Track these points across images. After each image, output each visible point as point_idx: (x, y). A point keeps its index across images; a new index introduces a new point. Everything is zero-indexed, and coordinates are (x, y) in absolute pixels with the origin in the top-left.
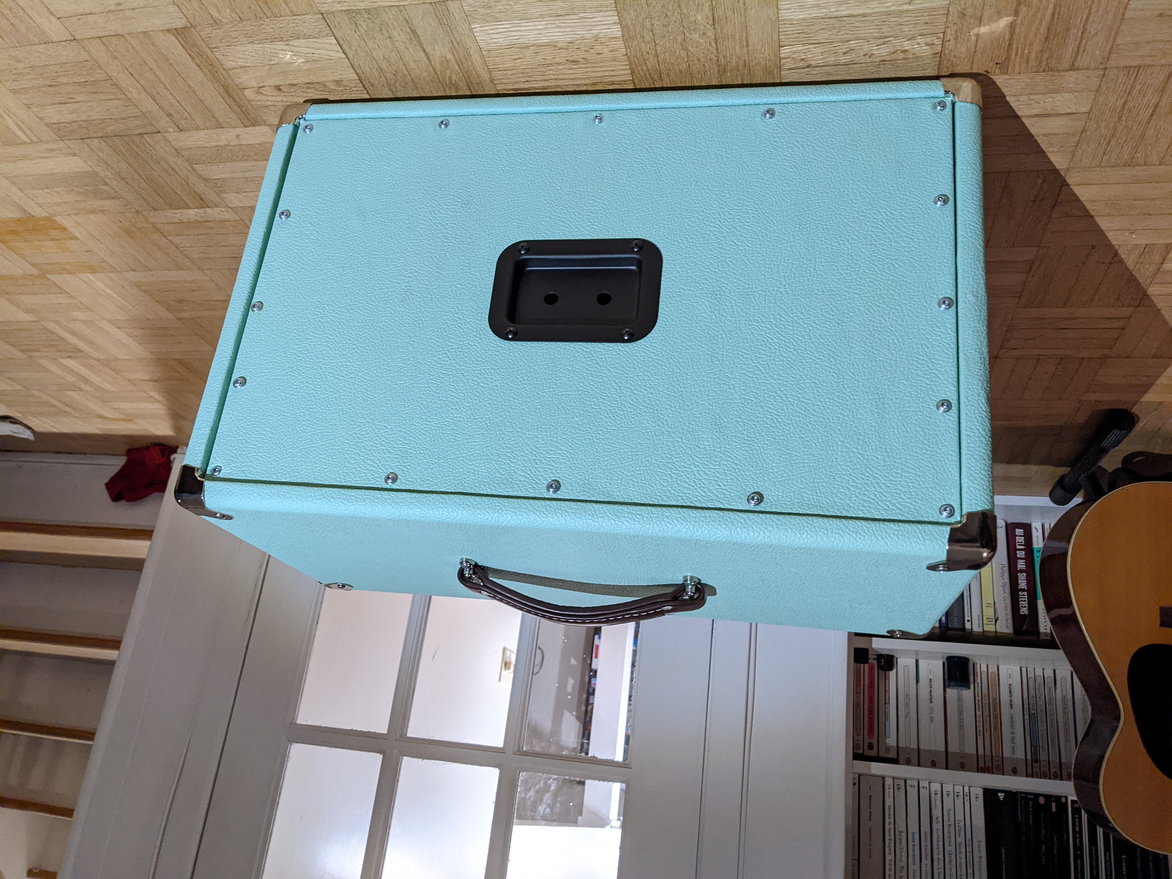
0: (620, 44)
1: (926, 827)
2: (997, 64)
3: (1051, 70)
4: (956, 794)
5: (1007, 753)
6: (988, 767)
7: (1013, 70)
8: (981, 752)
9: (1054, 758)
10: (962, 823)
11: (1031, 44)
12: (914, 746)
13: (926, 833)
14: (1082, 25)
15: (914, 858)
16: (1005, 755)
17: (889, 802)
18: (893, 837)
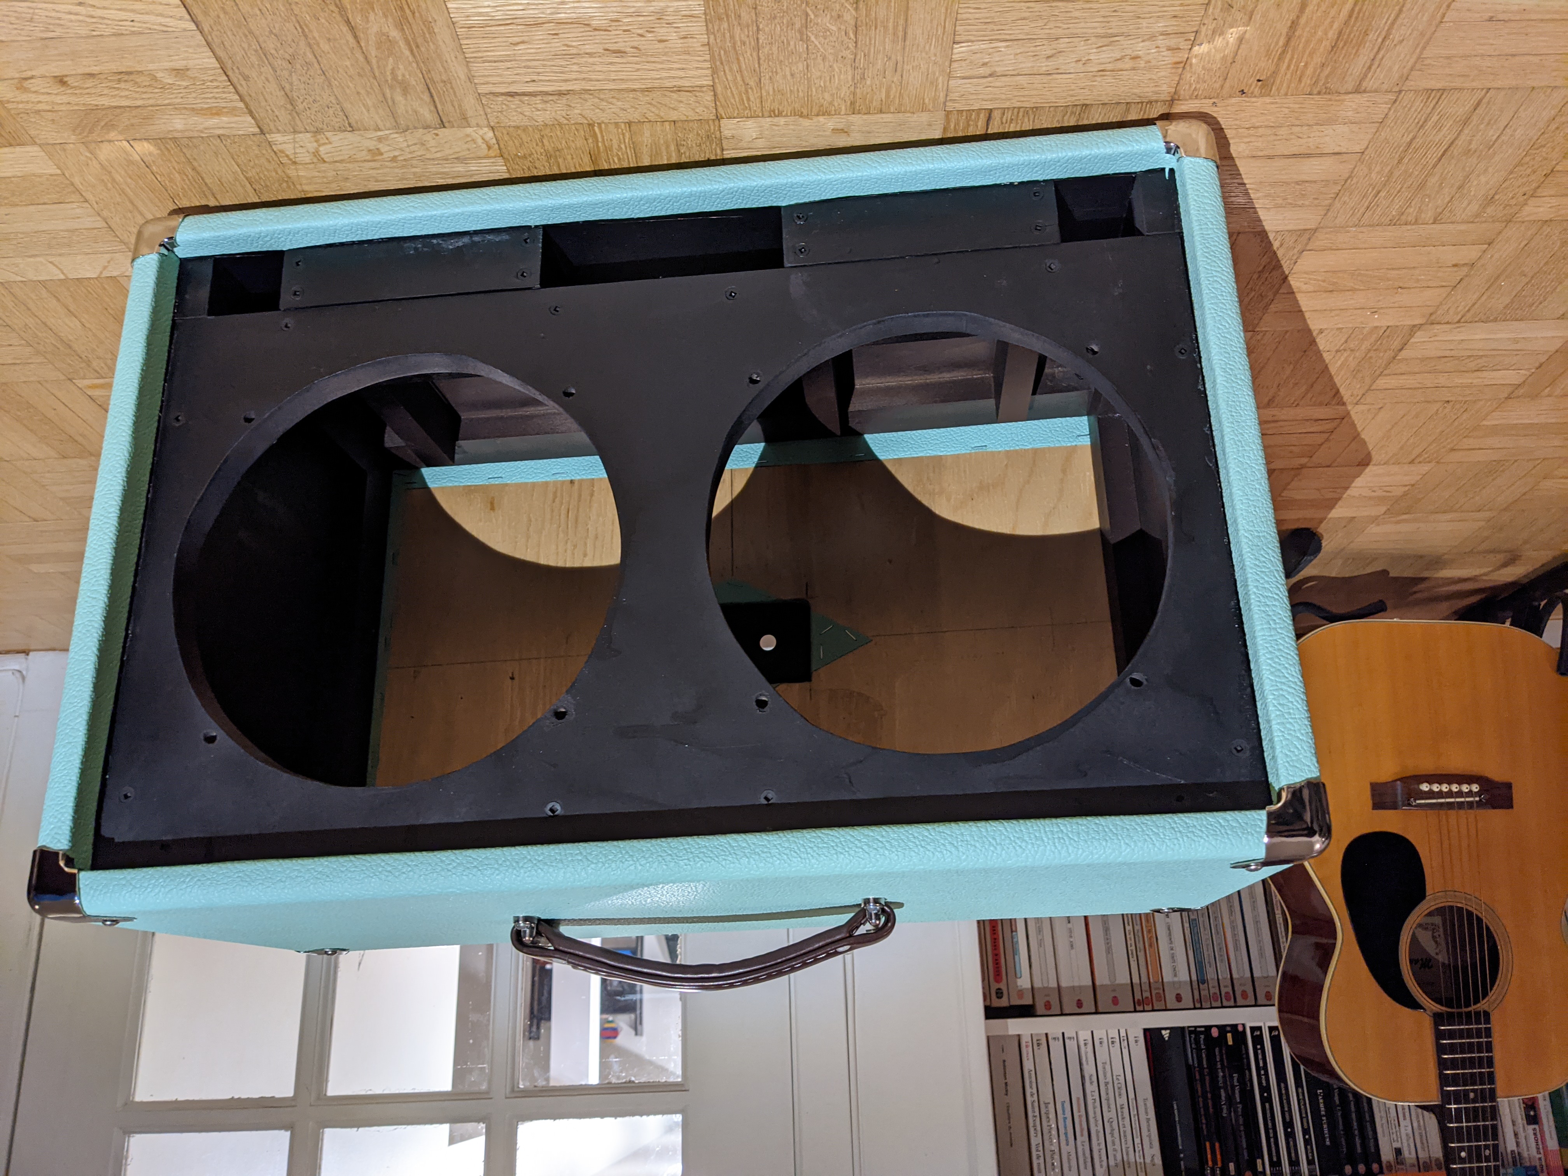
0: (698, 28)
1: (1077, 1093)
2: (1259, 81)
3: (1328, 91)
4: (1110, 1041)
5: (1168, 977)
6: (1147, 998)
7: (1278, 90)
8: (1136, 980)
9: (1224, 975)
10: (1122, 1078)
11: (1311, 55)
12: (1054, 984)
13: (1078, 1099)
14: (1386, 28)
15: (1066, 1136)
16: (1165, 980)
17: (1028, 1065)
18: (1037, 1114)
